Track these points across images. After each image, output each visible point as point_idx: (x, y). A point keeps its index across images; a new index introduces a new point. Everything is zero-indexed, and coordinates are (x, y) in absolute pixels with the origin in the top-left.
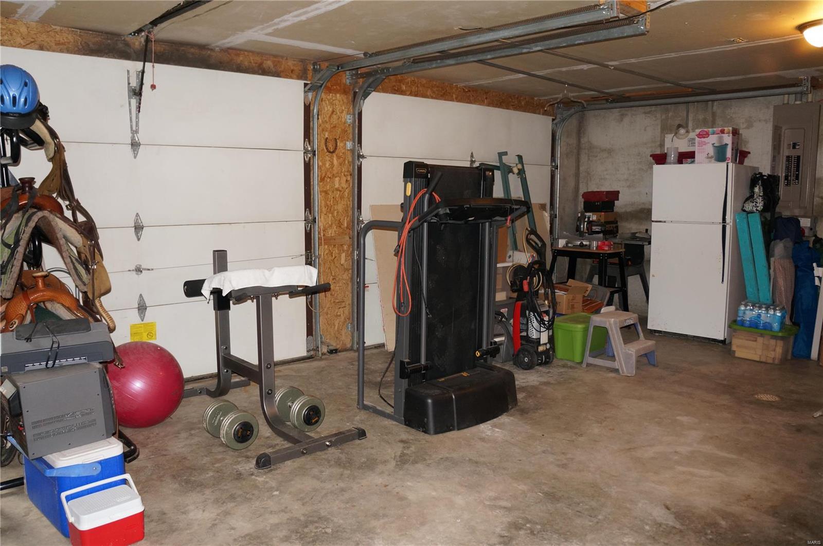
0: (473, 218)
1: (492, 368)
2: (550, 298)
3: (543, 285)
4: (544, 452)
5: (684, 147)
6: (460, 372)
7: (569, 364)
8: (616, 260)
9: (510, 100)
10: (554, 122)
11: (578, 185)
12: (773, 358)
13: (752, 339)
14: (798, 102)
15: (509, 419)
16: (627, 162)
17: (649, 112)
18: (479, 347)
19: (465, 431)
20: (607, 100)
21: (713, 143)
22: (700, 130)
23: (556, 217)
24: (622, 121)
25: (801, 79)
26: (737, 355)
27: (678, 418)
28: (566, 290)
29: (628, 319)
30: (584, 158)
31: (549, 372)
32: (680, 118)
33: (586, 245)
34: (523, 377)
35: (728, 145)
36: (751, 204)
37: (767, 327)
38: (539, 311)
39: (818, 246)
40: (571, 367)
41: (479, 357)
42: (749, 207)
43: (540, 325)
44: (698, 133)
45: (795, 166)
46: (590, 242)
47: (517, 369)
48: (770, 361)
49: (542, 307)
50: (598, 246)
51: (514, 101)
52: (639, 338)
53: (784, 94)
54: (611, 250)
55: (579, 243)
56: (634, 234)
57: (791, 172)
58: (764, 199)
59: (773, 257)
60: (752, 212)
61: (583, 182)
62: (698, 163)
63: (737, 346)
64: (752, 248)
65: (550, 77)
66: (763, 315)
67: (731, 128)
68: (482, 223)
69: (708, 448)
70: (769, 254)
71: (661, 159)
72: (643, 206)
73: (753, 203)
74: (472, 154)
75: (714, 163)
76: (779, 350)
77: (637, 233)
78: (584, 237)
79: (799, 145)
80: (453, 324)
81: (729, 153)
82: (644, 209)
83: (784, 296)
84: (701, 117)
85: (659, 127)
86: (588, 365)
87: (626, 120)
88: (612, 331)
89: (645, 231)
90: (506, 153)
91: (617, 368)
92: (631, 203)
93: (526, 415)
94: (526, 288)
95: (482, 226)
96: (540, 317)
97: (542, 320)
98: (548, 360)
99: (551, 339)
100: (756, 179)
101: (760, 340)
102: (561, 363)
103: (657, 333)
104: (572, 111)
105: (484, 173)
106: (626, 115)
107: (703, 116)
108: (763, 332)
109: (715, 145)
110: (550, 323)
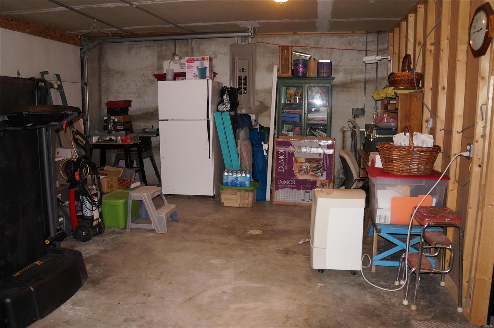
0: (31, 124)
1: (61, 251)
2: (96, 183)
3: (90, 173)
4: (125, 321)
5: (177, 69)
6: (34, 261)
7: (117, 230)
8: (135, 149)
9: (48, 31)
10: (82, 51)
11: (101, 97)
12: (248, 204)
13: (234, 193)
14: (243, 43)
15: (85, 293)
16: (135, 80)
17: (150, 46)
18: (48, 235)
19: (49, 316)
20: (121, 36)
21: (197, 66)
22: (188, 58)
23: (87, 121)
24: (130, 51)
25: (248, 28)
26: (225, 205)
27: (211, 261)
28: (105, 175)
29: (156, 192)
30: (104, 78)
31: (103, 240)
32: (170, 51)
33: (113, 140)
34: (84, 249)
35: (207, 67)
36: (223, 106)
37: (242, 185)
38: (90, 194)
39: (262, 131)
40: (119, 233)
41: (49, 244)
42: (221, 108)
43: (92, 205)
44: (187, 60)
45: (244, 82)
46: (116, 137)
47: (78, 242)
48: (246, 206)
49: (92, 191)
50: (122, 140)
51: (50, 32)
52: (164, 204)
53: (234, 37)
54: (132, 142)
55: (109, 138)
56: (144, 130)
57: (242, 86)
58: (230, 103)
59: (239, 139)
60: (224, 112)
61: (104, 95)
62: (188, 80)
63: (225, 199)
64: (226, 135)
65: (83, 12)
66: (239, 177)
67: (208, 57)
68: (39, 129)
69: (242, 283)
70: (236, 138)
71: (162, 77)
72: (147, 110)
73: (224, 105)
74: (18, 72)
75: (198, 80)
76: (251, 199)
77: (146, 129)
78: (111, 134)
79: (245, 69)
80: (21, 220)
81: (208, 73)
82: (149, 112)
83: (247, 164)
84: (184, 50)
85: (156, 56)
86: (131, 229)
87: (133, 51)
88: (146, 201)
89: (151, 127)
90: (47, 73)
91: (154, 228)
92: (139, 108)
93: (98, 286)
94: (77, 177)
95: (39, 131)
96: (91, 199)
97: (94, 201)
98: (100, 231)
99: (101, 215)
100: (223, 91)
101: (239, 193)
102: (110, 231)
103: (169, 196)
104: (95, 43)
105: (38, 84)
106: (133, 48)
107: (185, 50)
108: (241, 188)
109: (198, 68)
110: (99, 202)
